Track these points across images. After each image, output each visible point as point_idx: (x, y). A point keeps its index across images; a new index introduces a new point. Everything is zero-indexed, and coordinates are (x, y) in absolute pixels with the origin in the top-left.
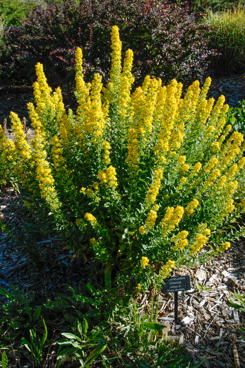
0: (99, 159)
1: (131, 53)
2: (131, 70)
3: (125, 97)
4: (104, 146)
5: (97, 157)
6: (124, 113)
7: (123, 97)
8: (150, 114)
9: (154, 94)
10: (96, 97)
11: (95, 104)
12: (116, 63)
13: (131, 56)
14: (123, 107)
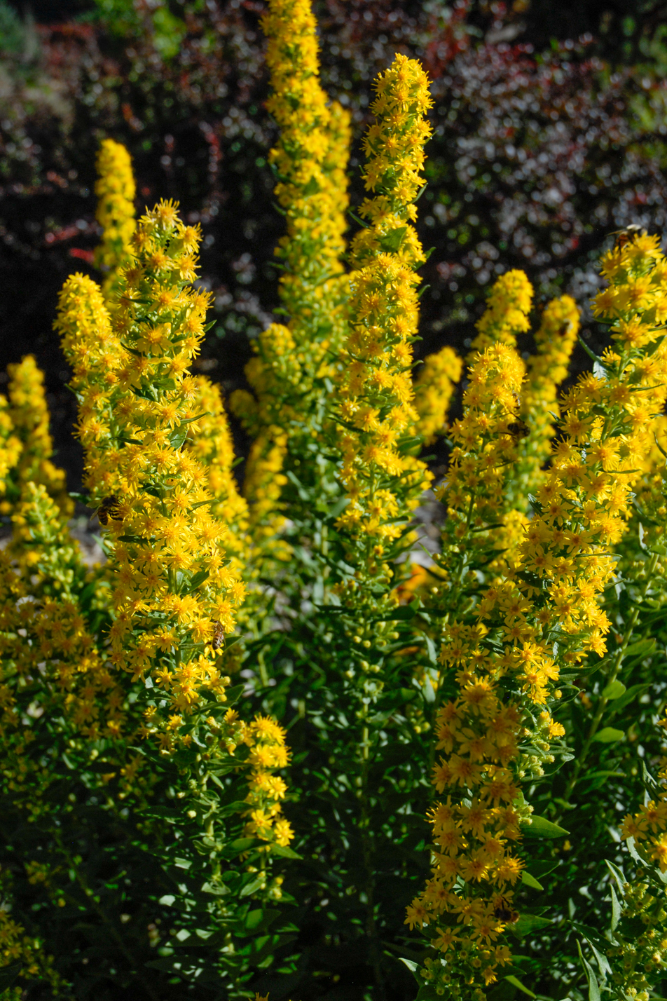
0: (209, 836)
1: (415, 86)
2: (414, 216)
3: (383, 402)
4: (243, 749)
5: (195, 828)
6: (383, 513)
7: (373, 403)
8: (597, 538)
9: (637, 377)
10: (162, 405)
11: (157, 462)
12: (303, 204)
13: (413, 109)
14: (373, 475)
